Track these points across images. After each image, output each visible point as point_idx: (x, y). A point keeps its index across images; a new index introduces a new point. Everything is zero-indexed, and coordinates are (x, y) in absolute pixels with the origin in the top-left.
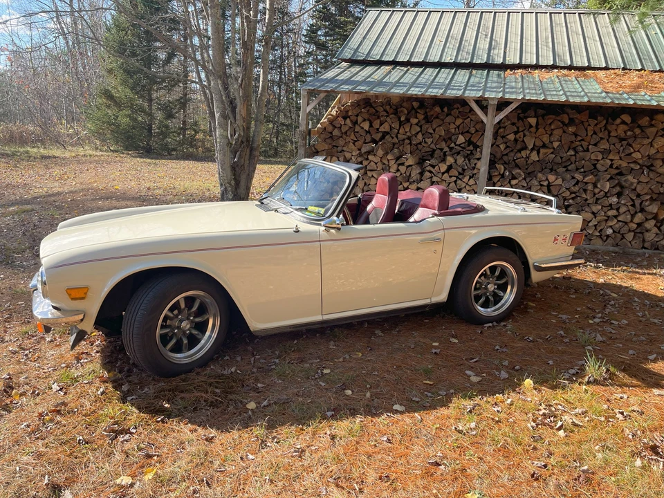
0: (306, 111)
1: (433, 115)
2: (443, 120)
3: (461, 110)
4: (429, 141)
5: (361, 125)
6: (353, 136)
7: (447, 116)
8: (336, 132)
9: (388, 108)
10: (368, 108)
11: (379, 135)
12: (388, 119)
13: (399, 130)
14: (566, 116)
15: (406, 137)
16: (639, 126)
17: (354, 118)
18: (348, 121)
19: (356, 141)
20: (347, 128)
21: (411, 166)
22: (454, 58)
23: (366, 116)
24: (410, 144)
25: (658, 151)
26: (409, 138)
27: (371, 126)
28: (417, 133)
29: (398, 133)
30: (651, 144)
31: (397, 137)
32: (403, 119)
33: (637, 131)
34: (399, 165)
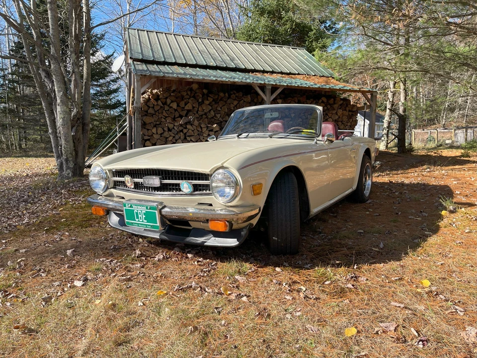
0: (140, 92)
1: (218, 98)
2: (226, 102)
3: (237, 95)
4: (218, 116)
5: (171, 105)
6: (165, 114)
7: (228, 98)
8: (151, 111)
9: (189, 93)
10: (176, 93)
11: (185, 112)
12: (190, 101)
13: (198, 109)
14: (296, 98)
15: (204, 113)
16: (330, 104)
17: (164, 100)
18: (160, 102)
19: (166, 117)
20: (159, 107)
21: (217, 131)
22: (214, 63)
23: (173, 99)
24: (207, 118)
25: (339, 117)
26: (205, 114)
27: (178, 106)
28: (210, 111)
29: (198, 110)
30: (336, 114)
31: (197, 113)
32: (200, 100)
33: (329, 107)
34: (210, 131)
